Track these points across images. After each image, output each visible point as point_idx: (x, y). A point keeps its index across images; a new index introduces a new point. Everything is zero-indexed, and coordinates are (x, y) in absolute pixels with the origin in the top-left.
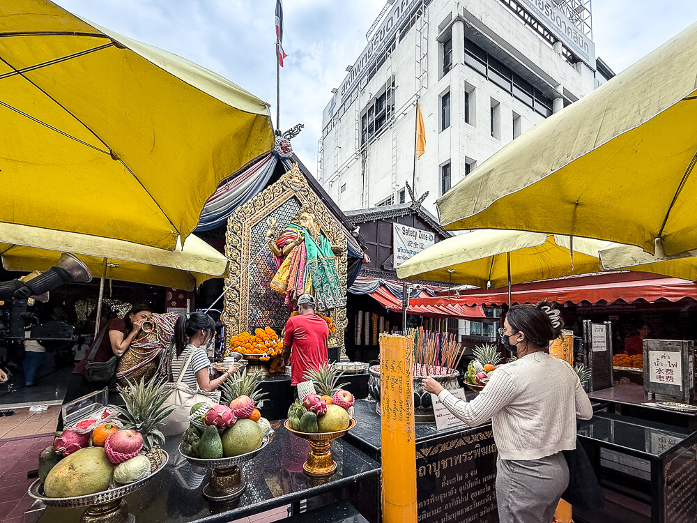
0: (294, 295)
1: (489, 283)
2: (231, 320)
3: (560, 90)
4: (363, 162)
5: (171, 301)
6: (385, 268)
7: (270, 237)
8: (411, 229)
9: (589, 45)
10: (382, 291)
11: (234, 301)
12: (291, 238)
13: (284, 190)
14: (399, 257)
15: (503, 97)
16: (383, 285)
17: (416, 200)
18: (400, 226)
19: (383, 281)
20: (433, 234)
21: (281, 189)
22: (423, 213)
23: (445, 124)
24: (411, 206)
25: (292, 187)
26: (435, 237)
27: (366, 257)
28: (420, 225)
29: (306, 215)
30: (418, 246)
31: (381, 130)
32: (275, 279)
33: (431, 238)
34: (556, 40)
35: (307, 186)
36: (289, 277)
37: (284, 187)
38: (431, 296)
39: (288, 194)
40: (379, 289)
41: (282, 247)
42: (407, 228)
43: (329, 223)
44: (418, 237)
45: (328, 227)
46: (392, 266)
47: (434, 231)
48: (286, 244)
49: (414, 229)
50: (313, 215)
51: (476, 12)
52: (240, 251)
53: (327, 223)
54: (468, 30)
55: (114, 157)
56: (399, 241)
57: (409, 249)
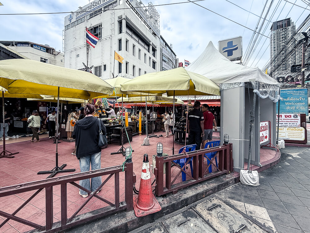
3: (151, 43)
5: (41, 105)
9: (159, 31)
15: (136, 44)
23: (120, 48)
34: (150, 28)
51: (129, 17)
54: (127, 23)
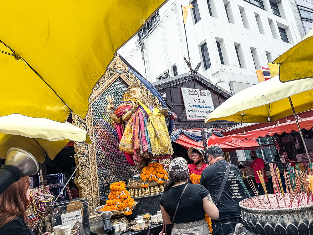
0: (141, 151)
1: (269, 118)
2: (84, 182)
4: (142, 51)
6: (181, 120)
7: (110, 109)
8: (194, 90)
10: (182, 138)
11: (85, 165)
12: (127, 107)
13: (111, 74)
14: (189, 111)
16: (182, 133)
17: (194, 69)
18: (186, 89)
19: (182, 130)
20: (209, 91)
21: (109, 74)
22: (200, 78)
23: (197, 19)
24: (191, 74)
25: (118, 71)
26: (211, 93)
27: (173, 114)
28: (199, 86)
29: (135, 89)
30: (201, 101)
31: (152, 29)
32: (122, 141)
33: (209, 94)
35: (127, 69)
36: (133, 138)
37: (112, 72)
38: (220, 136)
39: (114, 76)
40: (180, 136)
41: (121, 116)
42: (191, 90)
43: (147, 93)
44: (199, 95)
45: (146, 96)
46: (186, 118)
47: (209, 89)
48: (124, 113)
49: (196, 90)
50: (139, 88)
52: (85, 124)
53: (145, 93)
55: (17, 57)
56: (187, 99)
57: (195, 104)
